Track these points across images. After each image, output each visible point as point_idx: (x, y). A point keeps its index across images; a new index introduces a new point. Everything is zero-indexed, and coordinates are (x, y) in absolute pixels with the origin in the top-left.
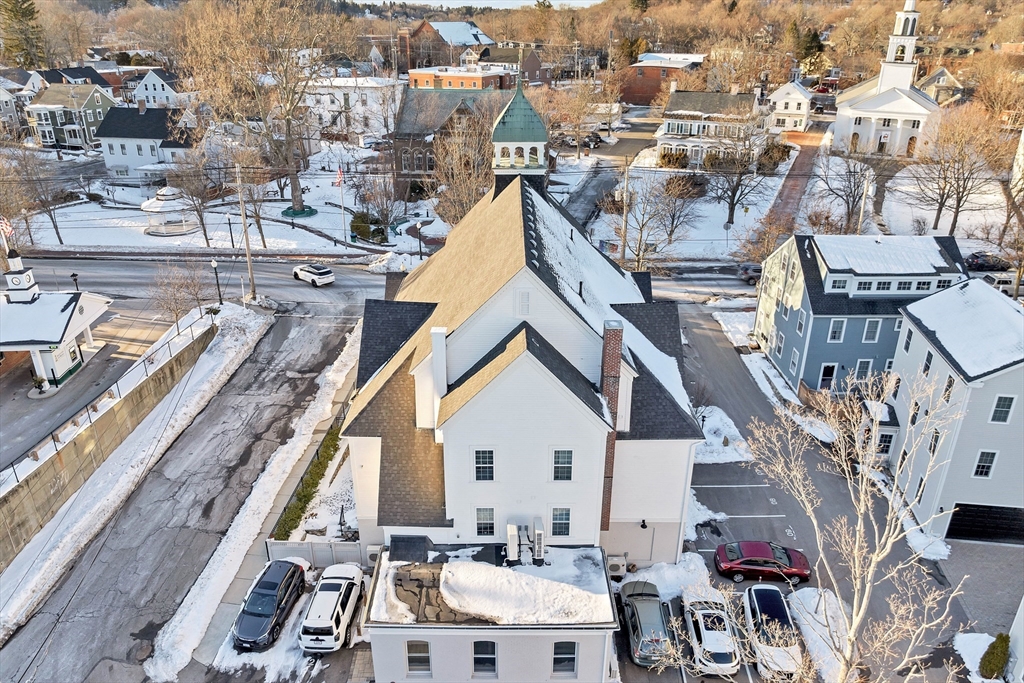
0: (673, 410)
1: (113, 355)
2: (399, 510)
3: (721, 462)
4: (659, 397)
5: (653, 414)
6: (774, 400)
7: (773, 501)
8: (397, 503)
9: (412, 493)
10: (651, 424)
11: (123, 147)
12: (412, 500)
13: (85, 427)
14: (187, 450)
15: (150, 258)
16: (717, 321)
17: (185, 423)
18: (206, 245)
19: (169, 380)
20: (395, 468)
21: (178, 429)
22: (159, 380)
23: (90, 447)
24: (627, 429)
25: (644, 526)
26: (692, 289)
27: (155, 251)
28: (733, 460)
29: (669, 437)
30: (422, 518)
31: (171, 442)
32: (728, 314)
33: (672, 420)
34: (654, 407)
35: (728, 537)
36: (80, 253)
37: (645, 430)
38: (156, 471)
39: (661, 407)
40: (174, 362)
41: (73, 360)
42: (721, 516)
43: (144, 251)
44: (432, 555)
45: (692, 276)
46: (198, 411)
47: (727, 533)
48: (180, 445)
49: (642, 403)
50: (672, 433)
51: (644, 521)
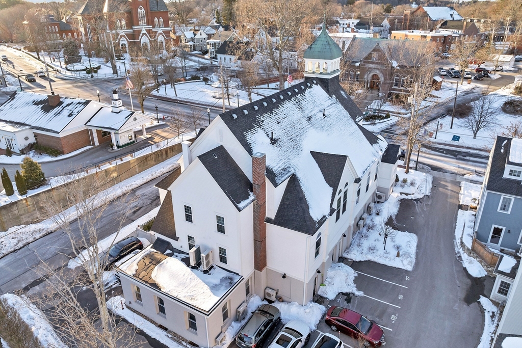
0: (302, 214)
1: (149, 142)
2: (161, 226)
3: (388, 265)
4: (298, 205)
5: (291, 213)
6: (458, 241)
7: (401, 297)
8: (161, 222)
9: (169, 220)
10: (287, 218)
11: (225, 58)
12: (167, 223)
13: (113, 165)
14: (150, 186)
15: (203, 106)
16: (460, 187)
17: (158, 175)
18: (228, 104)
19: (164, 156)
20: (167, 206)
21: (154, 176)
22: (159, 155)
23: (115, 175)
24: (273, 218)
25: (284, 277)
26: (464, 166)
27: (208, 104)
28: (397, 266)
29: (294, 229)
30: (167, 233)
31: (148, 181)
32: (472, 184)
33: (299, 220)
34: (293, 210)
35: (353, 306)
36: (180, 101)
37: (282, 221)
38: (134, 191)
39: (296, 211)
40: (168, 149)
41: (130, 140)
42: (360, 293)
43: (203, 103)
44: (168, 251)
45: (472, 159)
46: (167, 171)
47: (354, 303)
48: (150, 183)
49: (287, 206)
50: (296, 227)
51: (285, 274)
